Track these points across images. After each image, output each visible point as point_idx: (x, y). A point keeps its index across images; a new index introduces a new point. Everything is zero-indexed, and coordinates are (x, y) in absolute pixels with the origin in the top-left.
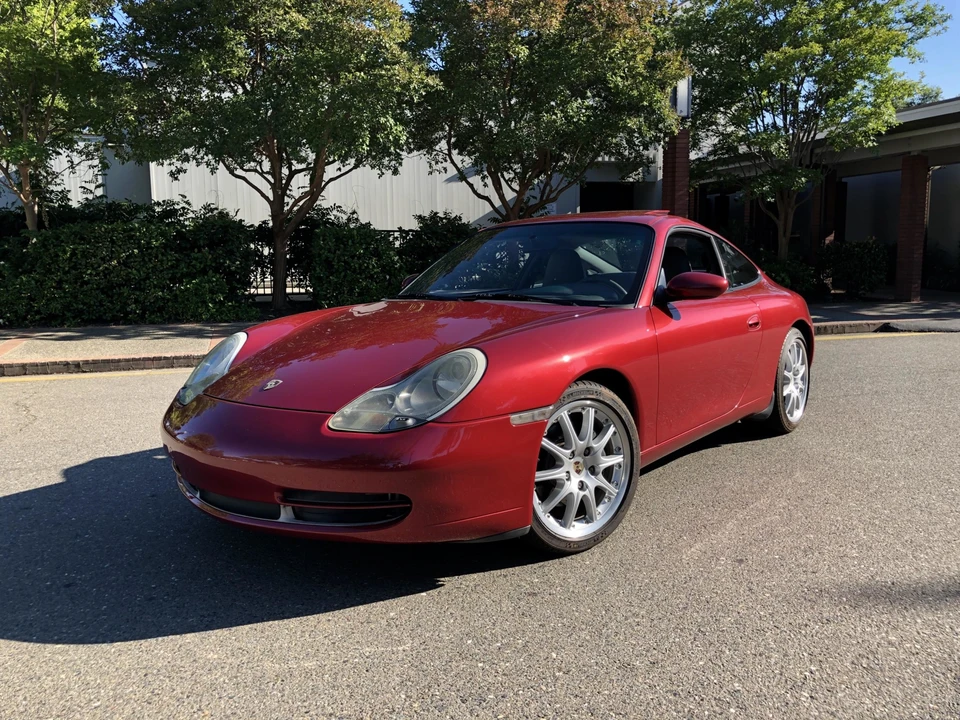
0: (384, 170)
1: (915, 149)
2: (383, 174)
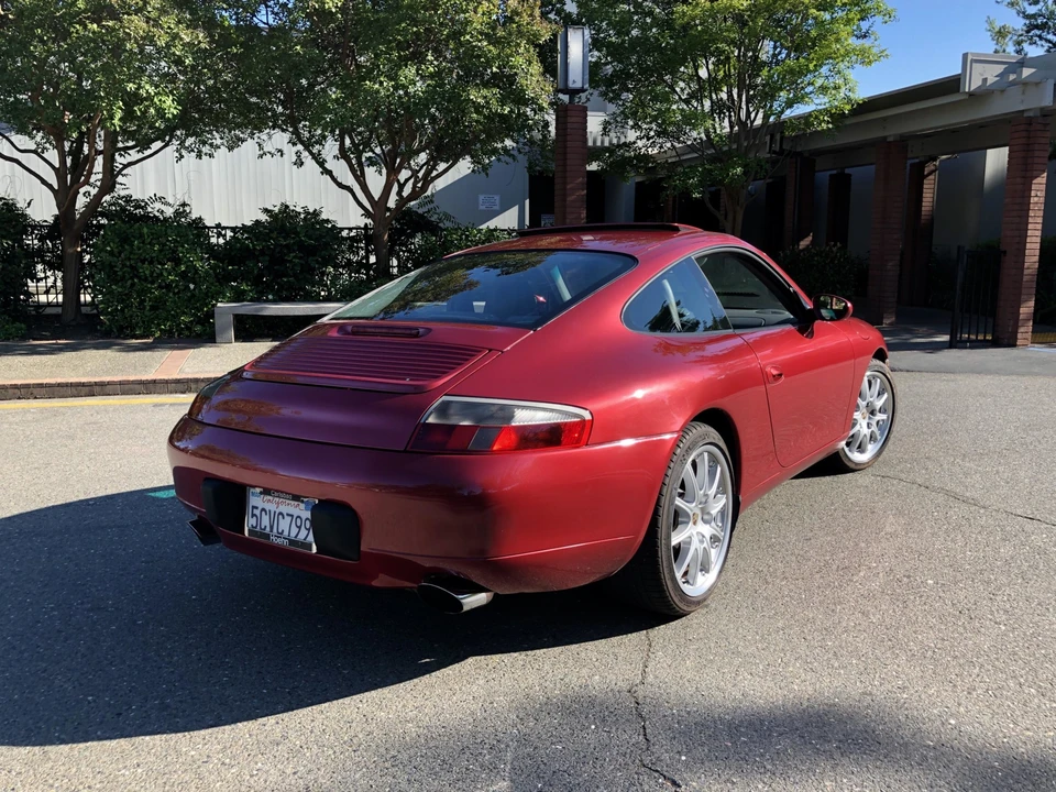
0: (184, 152)
1: (892, 132)
2: (182, 157)
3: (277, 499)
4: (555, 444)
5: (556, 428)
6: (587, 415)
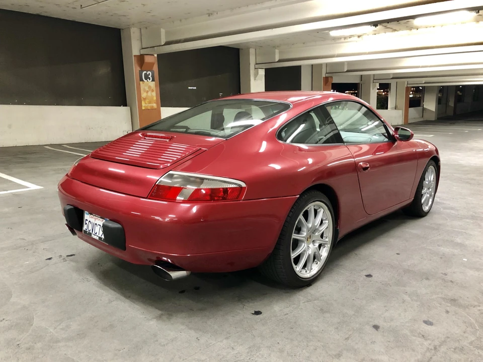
3: (95, 217)
4: (224, 199)
5: (225, 190)
6: (243, 185)
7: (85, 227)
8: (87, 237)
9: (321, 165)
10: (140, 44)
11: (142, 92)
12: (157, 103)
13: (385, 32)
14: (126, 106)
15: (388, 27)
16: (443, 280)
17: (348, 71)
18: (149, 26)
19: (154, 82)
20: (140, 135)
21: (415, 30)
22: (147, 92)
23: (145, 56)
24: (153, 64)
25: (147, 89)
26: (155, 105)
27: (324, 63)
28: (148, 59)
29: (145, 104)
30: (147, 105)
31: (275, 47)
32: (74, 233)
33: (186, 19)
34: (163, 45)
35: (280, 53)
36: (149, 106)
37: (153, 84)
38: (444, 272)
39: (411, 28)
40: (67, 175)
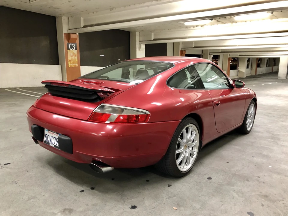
3: (52, 132)
4: (136, 122)
5: (137, 116)
6: (148, 113)
7: (45, 139)
8: (47, 145)
9: (190, 102)
10: (68, 26)
11: (69, 56)
12: (78, 64)
13: (217, 24)
14: (59, 65)
15: (219, 21)
16: (258, 181)
17: (195, 47)
18: (73, 16)
19: (76, 50)
20: (80, 81)
21: (235, 23)
22: (72, 56)
23: (71, 34)
24: (76, 39)
25: (72, 55)
26: (77, 65)
27: (180, 42)
28: (72, 36)
29: (71, 63)
30: (71, 64)
31: (151, 31)
32: (37, 142)
33: (97, 12)
34: (82, 28)
35: (154, 35)
36: (73, 65)
37: (75, 52)
38: (258, 176)
39: (233, 22)
40: (33, 106)
